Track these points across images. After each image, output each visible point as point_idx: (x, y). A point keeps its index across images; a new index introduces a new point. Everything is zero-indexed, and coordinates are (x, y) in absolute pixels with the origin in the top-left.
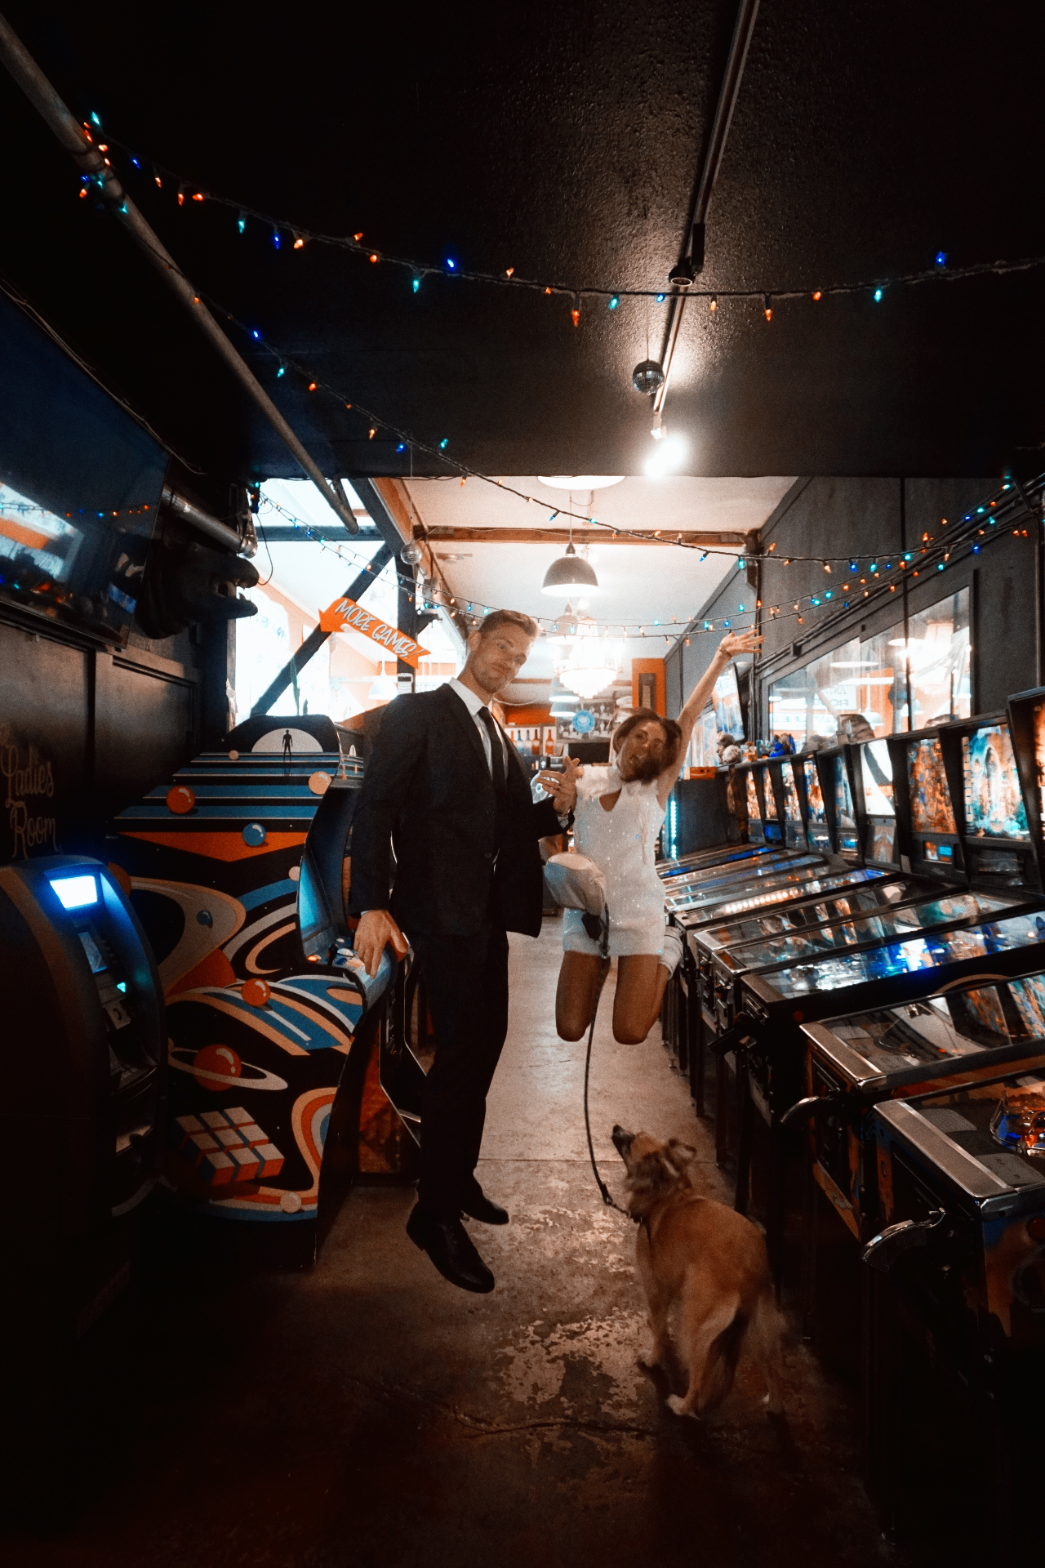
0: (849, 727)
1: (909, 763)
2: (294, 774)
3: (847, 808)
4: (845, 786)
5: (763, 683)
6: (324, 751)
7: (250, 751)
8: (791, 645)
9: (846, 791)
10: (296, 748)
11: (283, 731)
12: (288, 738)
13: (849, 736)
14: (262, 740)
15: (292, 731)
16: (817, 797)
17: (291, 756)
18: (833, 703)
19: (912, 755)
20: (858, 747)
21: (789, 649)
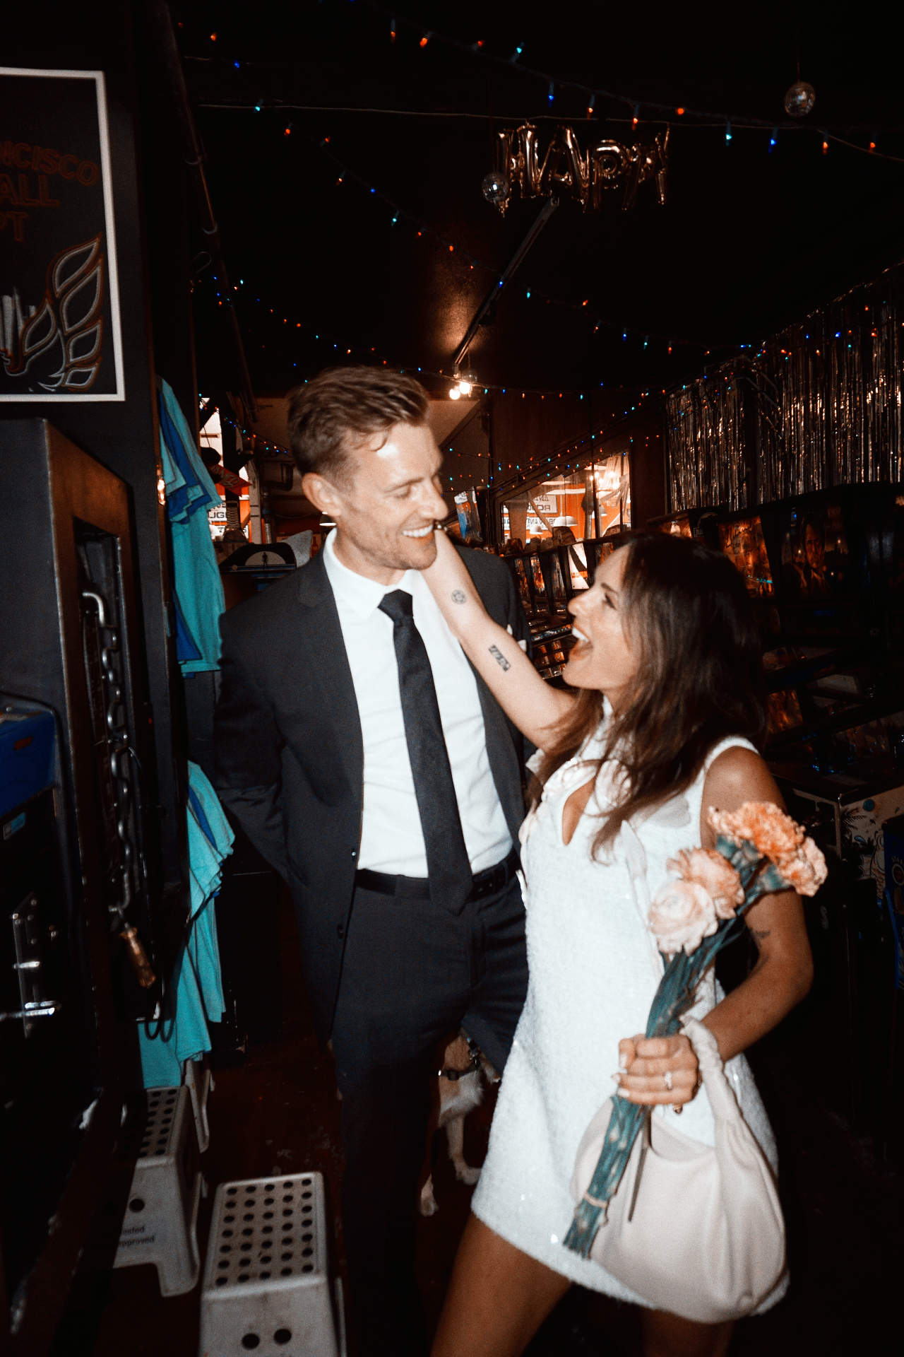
0: (560, 535)
1: (597, 557)
2: (270, 577)
3: (560, 586)
4: (558, 572)
5: (496, 502)
6: (287, 562)
7: (244, 564)
8: (517, 475)
9: (559, 576)
10: (270, 562)
11: (262, 553)
12: (265, 557)
13: (560, 541)
14: (251, 557)
15: (267, 553)
16: (540, 581)
17: (268, 567)
18: (540, 508)
19: (598, 552)
20: (566, 547)
21: (516, 477)
